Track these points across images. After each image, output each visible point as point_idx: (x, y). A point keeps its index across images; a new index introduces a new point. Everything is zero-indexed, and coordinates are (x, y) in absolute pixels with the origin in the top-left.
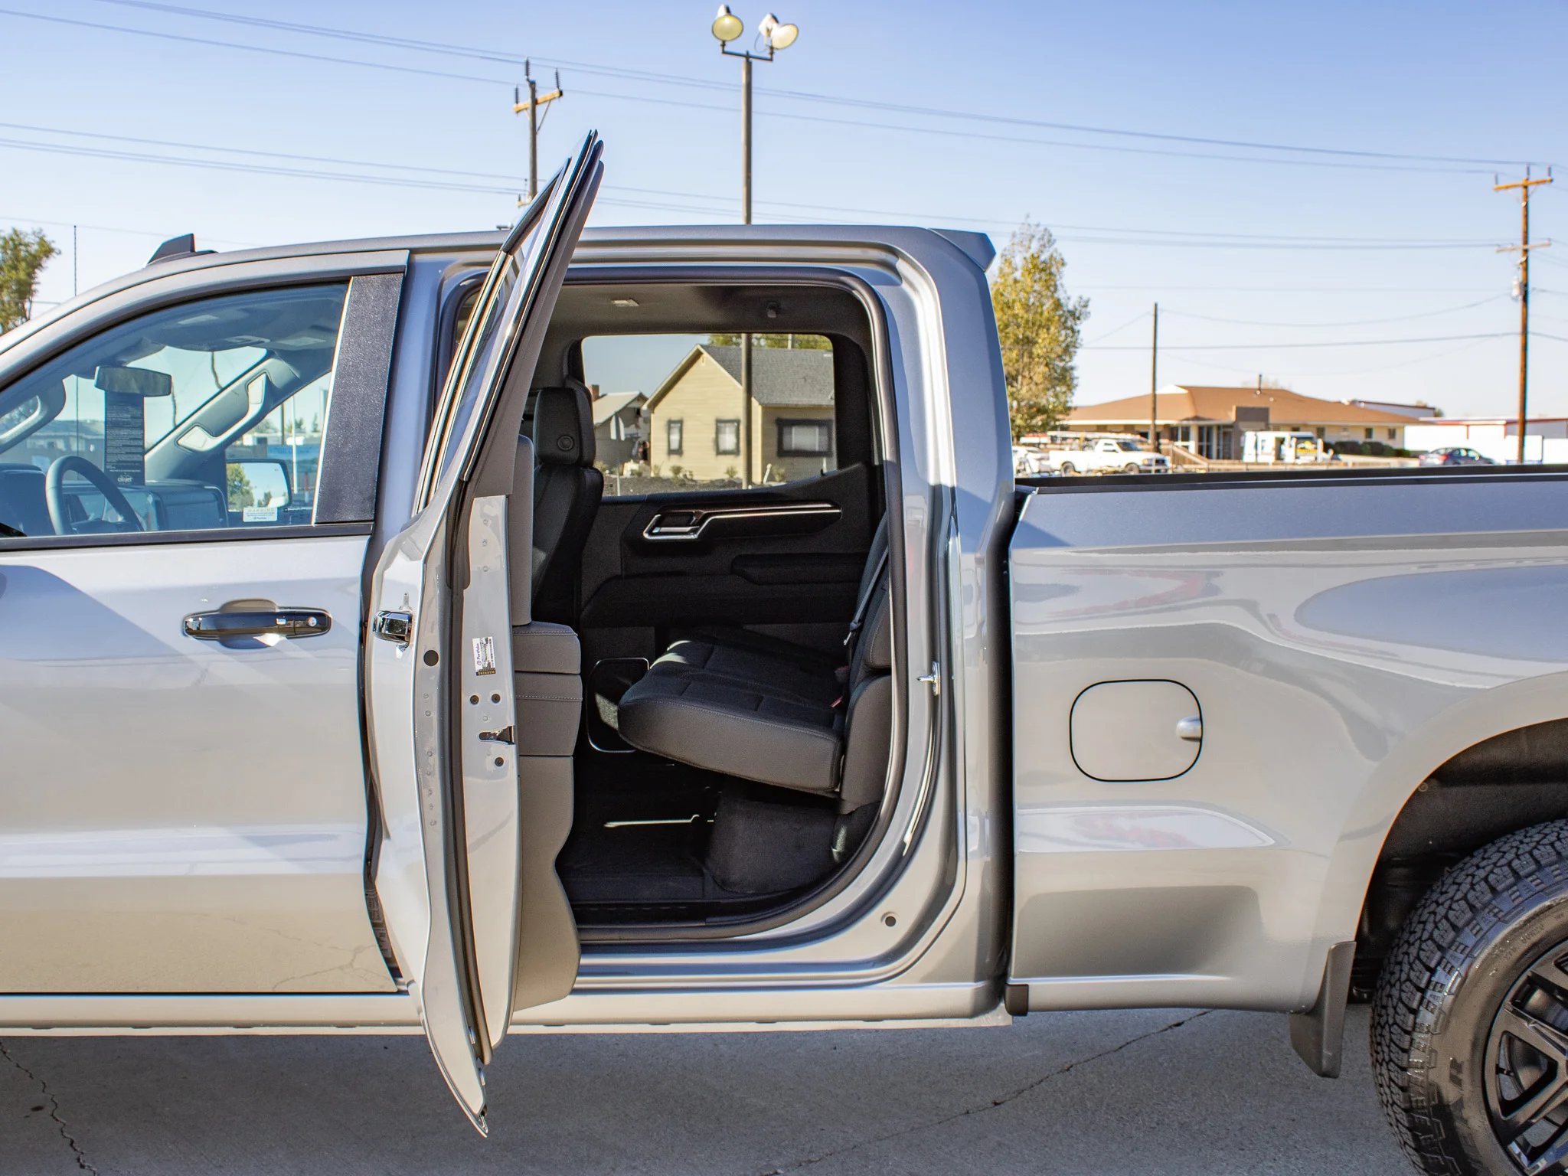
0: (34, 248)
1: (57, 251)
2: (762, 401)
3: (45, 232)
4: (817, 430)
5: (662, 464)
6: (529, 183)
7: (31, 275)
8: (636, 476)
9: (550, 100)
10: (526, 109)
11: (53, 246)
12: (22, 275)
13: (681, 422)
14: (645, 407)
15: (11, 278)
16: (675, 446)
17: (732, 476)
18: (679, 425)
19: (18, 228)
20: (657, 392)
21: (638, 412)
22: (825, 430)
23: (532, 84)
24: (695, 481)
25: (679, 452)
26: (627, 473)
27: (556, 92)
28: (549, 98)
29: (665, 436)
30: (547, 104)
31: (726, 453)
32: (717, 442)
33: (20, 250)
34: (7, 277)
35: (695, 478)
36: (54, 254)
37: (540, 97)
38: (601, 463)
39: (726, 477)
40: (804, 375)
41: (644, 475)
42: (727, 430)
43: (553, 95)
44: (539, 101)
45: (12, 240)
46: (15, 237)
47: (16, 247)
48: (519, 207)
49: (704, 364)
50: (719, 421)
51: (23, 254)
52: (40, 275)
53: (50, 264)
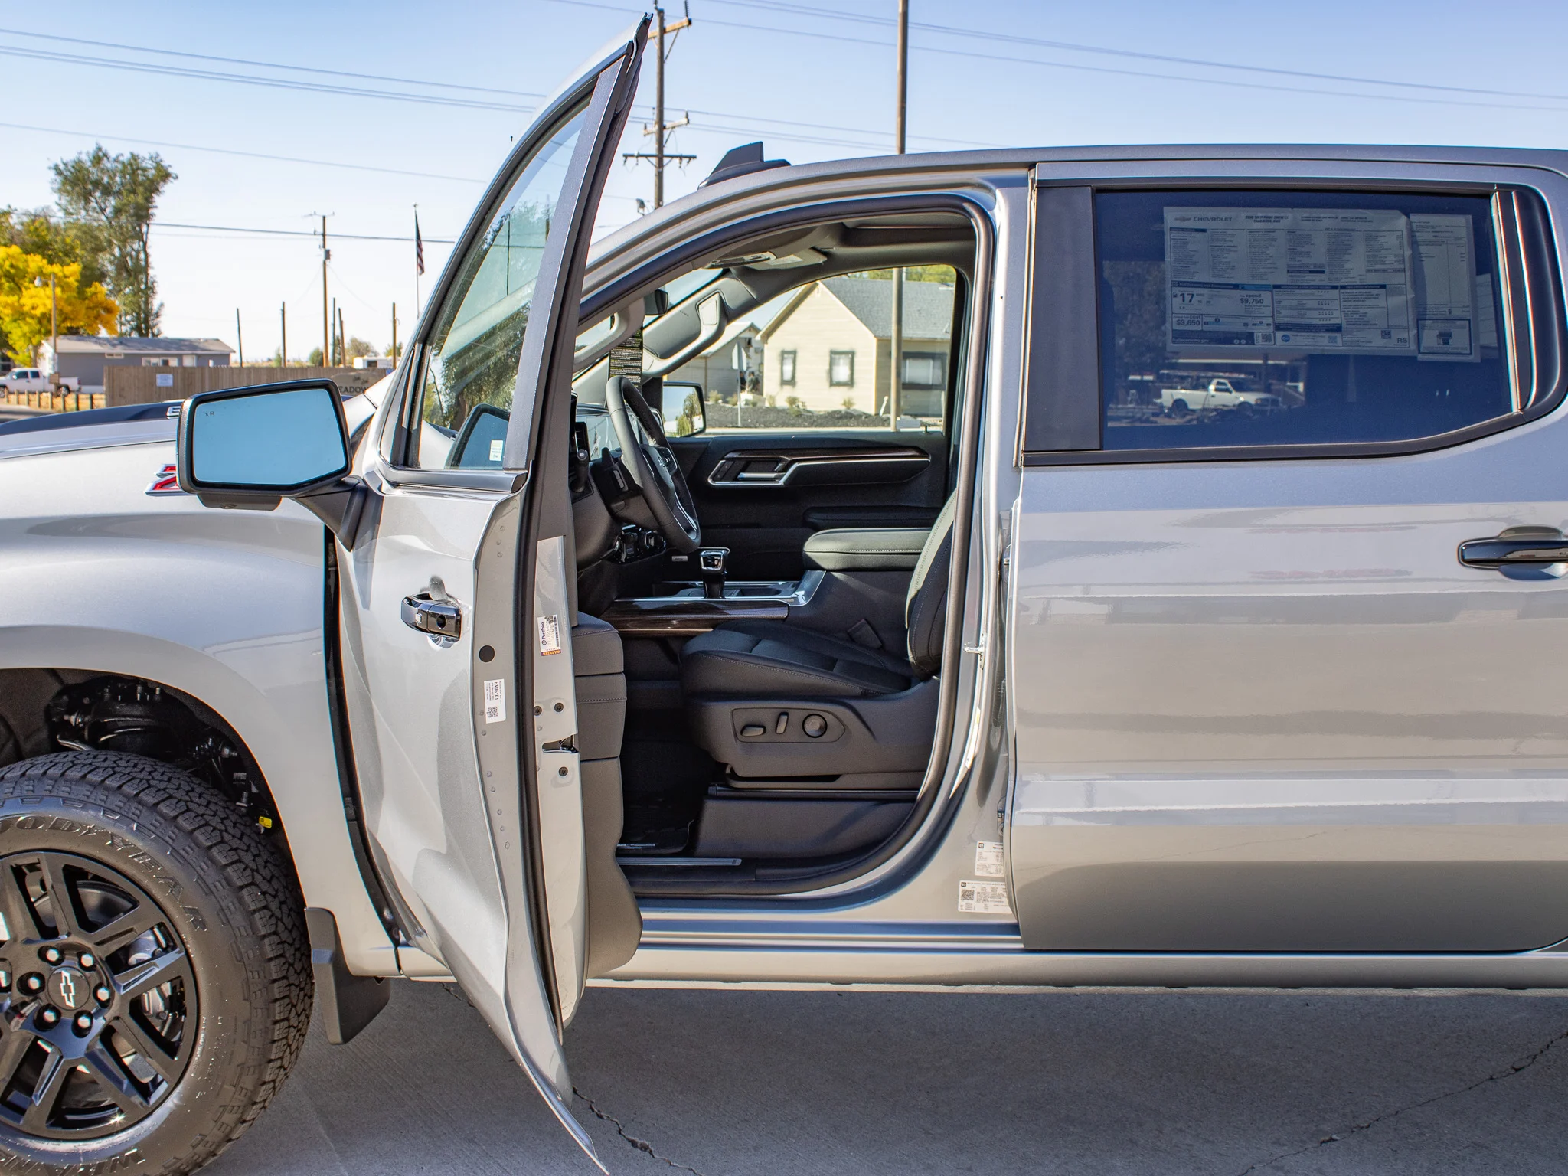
0: (152, 173)
1: (174, 176)
2: (877, 334)
3: (162, 156)
4: (931, 362)
5: (774, 394)
6: (656, 111)
7: (149, 200)
8: (751, 406)
9: (679, 29)
10: (654, 37)
11: (170, 170)
12: (140, 199)
13: (794, 353)
14: (758, 337)
15: (130, 202)
16: (788, 376)
17: (848, 408)
18: (792, 356)
19: (136, 153)
20: (771, 323)
21: (749, 342)
22: (938, 363)
23: (661, 12)
24: (809, 412)
25: (792, 382)
26: (742, 404)
27: (685, 21)
28: (677, 27)
29: (779, 366)
30: (675, 33)
31: (839, 384)
32: (830, 372)
33: (138, 174)
34: (125, 201)
35: (809, 409)
36: (171, 179)
37: (668, 26)
38: (716, 392)
39: (843, 408)
40: (919, 308)
41: (759, 405)
42: (842, 361)
43: (681, 23)
44: (667, 30)
45: (131, 165)
46: (133, 161)
47: (134, 173)
48: (645, 135)
49: (819, 295)
50: (833, 353)
51: (141, 178)
52: (158, 200)
53: (168, 188)
